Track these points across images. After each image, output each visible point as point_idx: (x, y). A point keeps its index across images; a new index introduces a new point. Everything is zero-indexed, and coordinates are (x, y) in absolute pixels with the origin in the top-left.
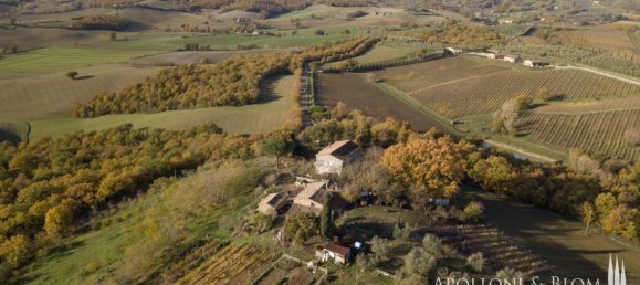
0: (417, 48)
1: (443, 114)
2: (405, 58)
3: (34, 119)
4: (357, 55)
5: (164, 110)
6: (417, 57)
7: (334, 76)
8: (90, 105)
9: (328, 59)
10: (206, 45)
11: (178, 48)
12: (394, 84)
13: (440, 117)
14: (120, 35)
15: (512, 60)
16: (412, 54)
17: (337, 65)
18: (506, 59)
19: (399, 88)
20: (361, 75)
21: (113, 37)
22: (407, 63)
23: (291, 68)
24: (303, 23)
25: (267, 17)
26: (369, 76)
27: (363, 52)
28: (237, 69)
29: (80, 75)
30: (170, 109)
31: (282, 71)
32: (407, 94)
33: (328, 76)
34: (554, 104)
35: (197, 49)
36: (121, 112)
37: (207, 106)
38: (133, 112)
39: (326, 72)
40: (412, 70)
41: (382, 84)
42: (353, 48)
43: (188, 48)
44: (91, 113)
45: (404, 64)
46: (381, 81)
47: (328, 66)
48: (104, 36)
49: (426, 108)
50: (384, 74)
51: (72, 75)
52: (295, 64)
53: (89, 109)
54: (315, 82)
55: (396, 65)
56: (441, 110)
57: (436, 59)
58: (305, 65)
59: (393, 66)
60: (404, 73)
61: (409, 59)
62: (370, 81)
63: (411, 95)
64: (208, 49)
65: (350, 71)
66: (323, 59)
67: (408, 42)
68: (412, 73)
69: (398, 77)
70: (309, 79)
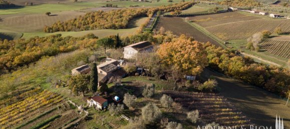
0: (214, 7)
1: (221, 39)
2: (207, 11)
3: (26, 32)
4: (183, 9)
5: (83, 30)
6: (213, 12)
7: (168, 18)
8: (51, 27)
9: (168, 10)
10: (115, 5)
11: (103, 6)
12: (198, 23)
13: (219, 40)
15: (263, 14)
16: (211, 10)
17: (171, 13)
18: (260, 13)
19: (201, 25)
20: (183, 18)
21: (76, 0)
22: (208, 14)
23: (148, 14)
26: (186, 19)
27: (186, 8)
28: (121, 13)
29: (52, 14)
30: (85, 30)
31: (143, 15)
32: (204, 29)
33: (165, 18)
34: (283, 36)
35: (111, 7)
37: (101, 29)
38: (69, 31)
39: (165, 16)
40: (209, 18)
41: (192, 23)
42: (182, 6)
43: (107, 6)
44: (51, 31)
45: (206, 14)
46: (192, 22)
47: (166, 14)
49: (212, 36)
50: (194, 19)
51: (48, 14)
52: (150, 12)
53: (51, 29)
54: (157, 20)
55: (202, 15)
56: (220, 37)
57: (223, 12)
58: (155, 12)
59: (200, 15)
60: (205, 18)
61: (209, 12)
62: (186, 21)
63: (206, 29)
64: (117, 7)
65: (177, 16)
66: (165, 11)
67: (210, 4)
68: (209, 19)
69: (202, 20)
70: (155, 19)
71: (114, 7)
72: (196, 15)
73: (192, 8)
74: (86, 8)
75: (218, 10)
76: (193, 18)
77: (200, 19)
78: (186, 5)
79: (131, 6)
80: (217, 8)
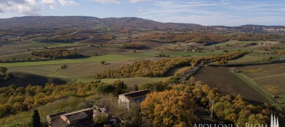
0: (267, 57)
1: (270, 92)
2: (259, 61)
3: (79, 78)
4: (233, 59)
5: (125, 78)
6: (267, 62)
7: (213, 68)
8: (100, 74)
9: (214, 60)
10: (168, 55)
11: (156, 56)
12: (246, 74)
13: (267, 93)
14: (137, 51)
16: (263, 60)
17: (216, 63)
19: (249, 76)
20: (229, 68)
21: (135, 51)
22: (260, 64)
23: (191, 63)
24: (220, 48)
25: (205, 45)
26: (232, 69)
27: (237, 58)
28: (165, 62)
29: (106, 63)
30: (127, 77)
31: (187, 64)
32: (252, 80)
35: (164, 57)
36: (110, 78)
37: (139, 77)
38: (114, 78)
39: (210, 66)
42: (231, 56)
43: (160, 56)
44: (100, 77)
45: (258, 64)
46: (240, 72)
47: (211, 64)
48: (132, 51)
49: (260, 88)
51: (103, 63)
52: (194, 61)
54: (199, 69)
55: (253, 65)
56: (270, 90)
57: (279, 63)
58: (199, 62)
59: (250, 65)
60: (255, 69)
61: (261, 62)
62: (232, 71)
63: (254, 80)
64: (169, 57)
65: (224, 66)
66: (211, 60)
67: (264, 54)
68: (261, 69)
70: (196, 68)
71: (166, 57)
72: (246, 65)
73: (243, 57)
74: (140, 57)
75: (273, 60)
76: (241, 68)
77: (251, 70)
78: (236, 55)
79: (182, 56)
80: (272, 58)
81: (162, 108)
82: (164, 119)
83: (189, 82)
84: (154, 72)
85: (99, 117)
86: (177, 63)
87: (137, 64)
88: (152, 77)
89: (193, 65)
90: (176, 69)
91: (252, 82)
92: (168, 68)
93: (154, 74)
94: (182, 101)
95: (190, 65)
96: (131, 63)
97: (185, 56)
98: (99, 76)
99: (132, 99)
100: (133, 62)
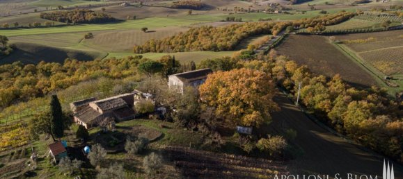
0: (383, 20)
1: (381, 71)
2: (371, 27)
3: (113, 52)
4: (333, 24)
5: (176, 52)
7: (302, 37)
9: (306, 25)
10: (239, 18)
11: (222, 19)
12: (350, 45)
13: (377, 73)
14: (194, 12)
16: (377, 25)
17: (308, 30)
19: (353, 48)
20: (326, 37)
21: (190, 13)
22: (371, 31)
23: (272, 30)
24: (315, 7)
25: (294, 3)
26: (330, 39)
27: (338, 22)
28: (234, 29)
29: (149, 30)
30: (180, 51)
32: (357, 54)
33: (298, 36)
35: (233, 21)
36: (156, 51)
38: (161, 52)
39: (299, 34)
41: (339, 45)
42: (331, 19)
43: (228, 20)
44: (141, 51)
45: (368, 32)
46: (341, 43)
47: (302, 31)
48: (186, 12)
49: (368, 66)
50: (346, 39)
51: (145, 29)
52: (277, 27)
53: (141, 49)
54: (283, 39)
55: (361, 32)
56: (381, 68)
57: (395, 29)
58: (284, 29)
59: (357, 32)
60: (363, 38)
61: (373, 28)
62: (331, 42)
63: (360, 55)
64: (240, 21)
65: (319, 34)
66: (301, 26)
67: (379, 16)
68: (371, 38)
69: (358, 41)
70: (280, 37)
71: (237, 21)
72: (350, 33)
73: (348, 22)
74: (198, 22)
75: (391, 25)
76: (344, 36)
77: (357, 40)
78: (337, 18)
79: (260, 20)
80: (389, 22)
81: (229, 93)
82: (232, 108)
83: (268, 58)
84: (219, 44)
85: (142, 105)
86: (252, 30)
87: (195, 31)
88: (215, 51)
89: (275, 32)
90: (250, 39)
91: (358, 57)
92: (238, 37)
93: (218, 47)
94: (257, 83)
95: (270, 33)
96: (185, 31)
97: (264, 20)
98: (140, 48)
99: (187, 80)
100: (188, 29)
